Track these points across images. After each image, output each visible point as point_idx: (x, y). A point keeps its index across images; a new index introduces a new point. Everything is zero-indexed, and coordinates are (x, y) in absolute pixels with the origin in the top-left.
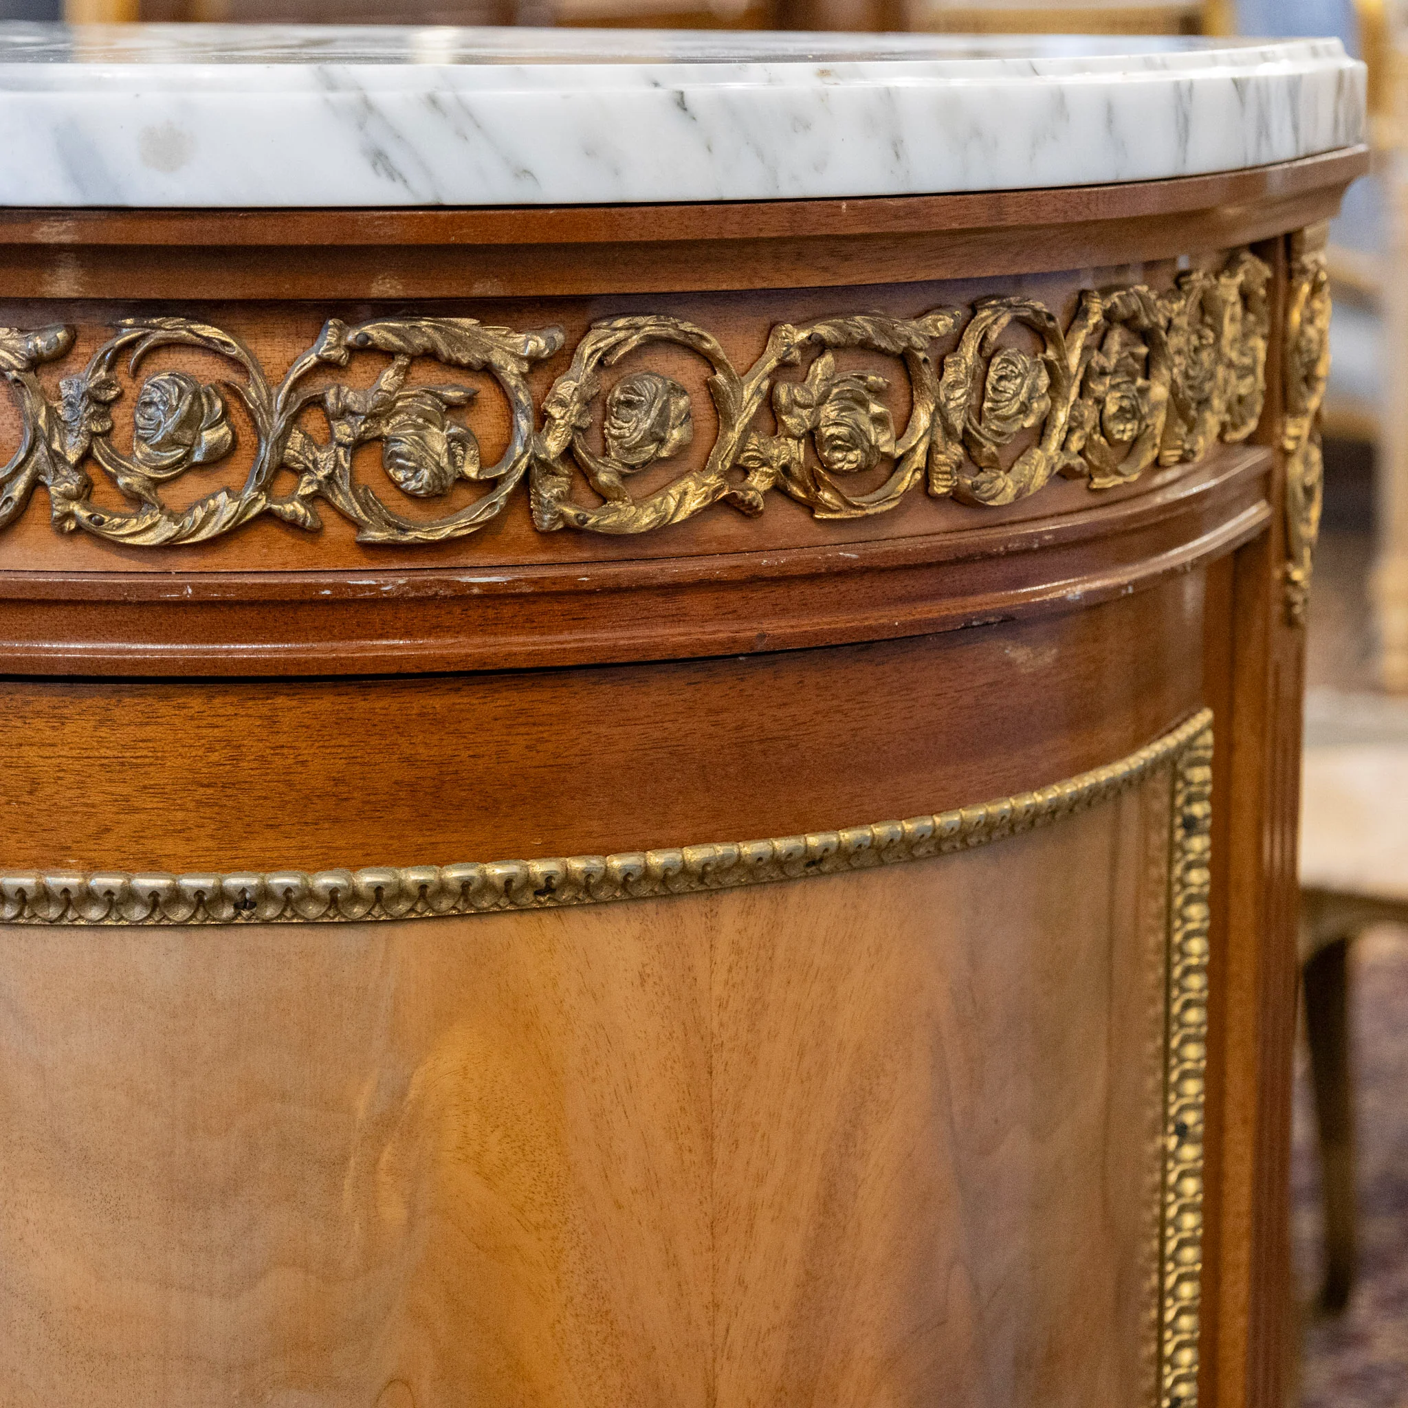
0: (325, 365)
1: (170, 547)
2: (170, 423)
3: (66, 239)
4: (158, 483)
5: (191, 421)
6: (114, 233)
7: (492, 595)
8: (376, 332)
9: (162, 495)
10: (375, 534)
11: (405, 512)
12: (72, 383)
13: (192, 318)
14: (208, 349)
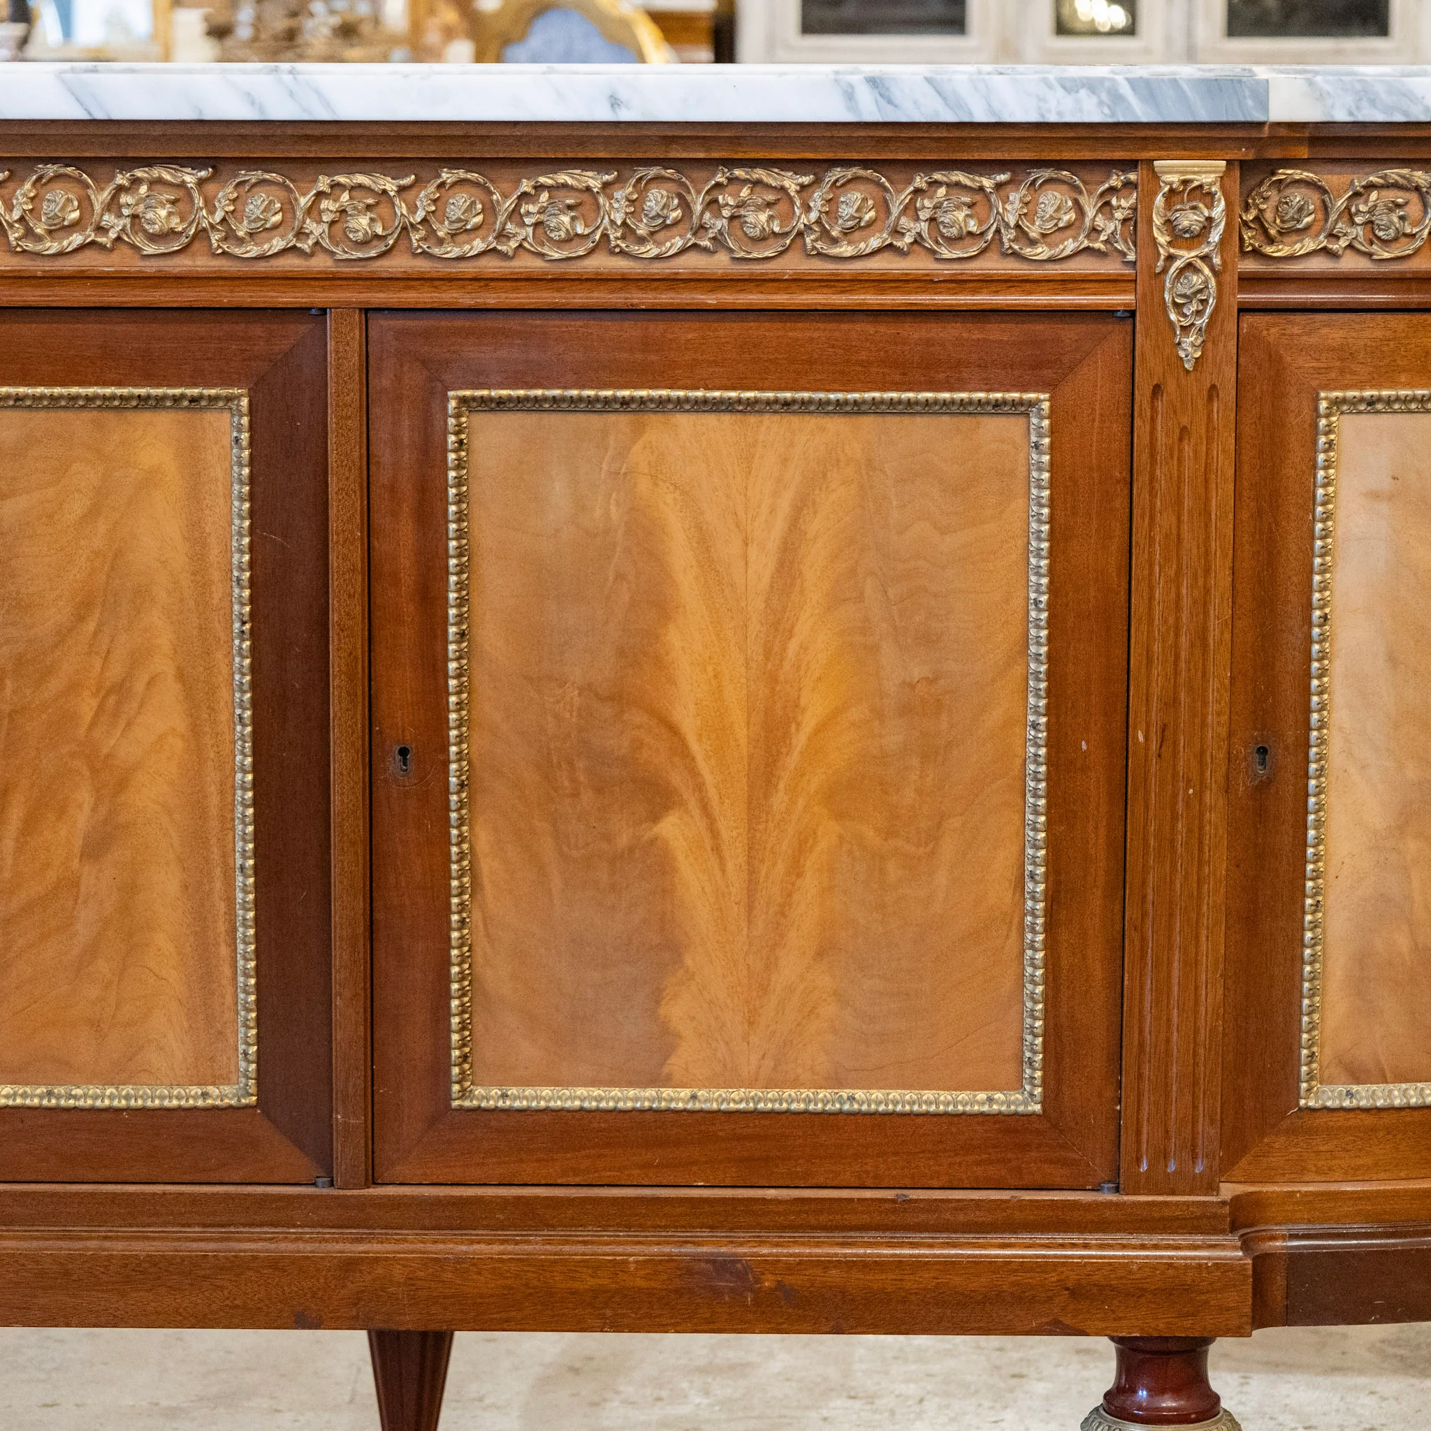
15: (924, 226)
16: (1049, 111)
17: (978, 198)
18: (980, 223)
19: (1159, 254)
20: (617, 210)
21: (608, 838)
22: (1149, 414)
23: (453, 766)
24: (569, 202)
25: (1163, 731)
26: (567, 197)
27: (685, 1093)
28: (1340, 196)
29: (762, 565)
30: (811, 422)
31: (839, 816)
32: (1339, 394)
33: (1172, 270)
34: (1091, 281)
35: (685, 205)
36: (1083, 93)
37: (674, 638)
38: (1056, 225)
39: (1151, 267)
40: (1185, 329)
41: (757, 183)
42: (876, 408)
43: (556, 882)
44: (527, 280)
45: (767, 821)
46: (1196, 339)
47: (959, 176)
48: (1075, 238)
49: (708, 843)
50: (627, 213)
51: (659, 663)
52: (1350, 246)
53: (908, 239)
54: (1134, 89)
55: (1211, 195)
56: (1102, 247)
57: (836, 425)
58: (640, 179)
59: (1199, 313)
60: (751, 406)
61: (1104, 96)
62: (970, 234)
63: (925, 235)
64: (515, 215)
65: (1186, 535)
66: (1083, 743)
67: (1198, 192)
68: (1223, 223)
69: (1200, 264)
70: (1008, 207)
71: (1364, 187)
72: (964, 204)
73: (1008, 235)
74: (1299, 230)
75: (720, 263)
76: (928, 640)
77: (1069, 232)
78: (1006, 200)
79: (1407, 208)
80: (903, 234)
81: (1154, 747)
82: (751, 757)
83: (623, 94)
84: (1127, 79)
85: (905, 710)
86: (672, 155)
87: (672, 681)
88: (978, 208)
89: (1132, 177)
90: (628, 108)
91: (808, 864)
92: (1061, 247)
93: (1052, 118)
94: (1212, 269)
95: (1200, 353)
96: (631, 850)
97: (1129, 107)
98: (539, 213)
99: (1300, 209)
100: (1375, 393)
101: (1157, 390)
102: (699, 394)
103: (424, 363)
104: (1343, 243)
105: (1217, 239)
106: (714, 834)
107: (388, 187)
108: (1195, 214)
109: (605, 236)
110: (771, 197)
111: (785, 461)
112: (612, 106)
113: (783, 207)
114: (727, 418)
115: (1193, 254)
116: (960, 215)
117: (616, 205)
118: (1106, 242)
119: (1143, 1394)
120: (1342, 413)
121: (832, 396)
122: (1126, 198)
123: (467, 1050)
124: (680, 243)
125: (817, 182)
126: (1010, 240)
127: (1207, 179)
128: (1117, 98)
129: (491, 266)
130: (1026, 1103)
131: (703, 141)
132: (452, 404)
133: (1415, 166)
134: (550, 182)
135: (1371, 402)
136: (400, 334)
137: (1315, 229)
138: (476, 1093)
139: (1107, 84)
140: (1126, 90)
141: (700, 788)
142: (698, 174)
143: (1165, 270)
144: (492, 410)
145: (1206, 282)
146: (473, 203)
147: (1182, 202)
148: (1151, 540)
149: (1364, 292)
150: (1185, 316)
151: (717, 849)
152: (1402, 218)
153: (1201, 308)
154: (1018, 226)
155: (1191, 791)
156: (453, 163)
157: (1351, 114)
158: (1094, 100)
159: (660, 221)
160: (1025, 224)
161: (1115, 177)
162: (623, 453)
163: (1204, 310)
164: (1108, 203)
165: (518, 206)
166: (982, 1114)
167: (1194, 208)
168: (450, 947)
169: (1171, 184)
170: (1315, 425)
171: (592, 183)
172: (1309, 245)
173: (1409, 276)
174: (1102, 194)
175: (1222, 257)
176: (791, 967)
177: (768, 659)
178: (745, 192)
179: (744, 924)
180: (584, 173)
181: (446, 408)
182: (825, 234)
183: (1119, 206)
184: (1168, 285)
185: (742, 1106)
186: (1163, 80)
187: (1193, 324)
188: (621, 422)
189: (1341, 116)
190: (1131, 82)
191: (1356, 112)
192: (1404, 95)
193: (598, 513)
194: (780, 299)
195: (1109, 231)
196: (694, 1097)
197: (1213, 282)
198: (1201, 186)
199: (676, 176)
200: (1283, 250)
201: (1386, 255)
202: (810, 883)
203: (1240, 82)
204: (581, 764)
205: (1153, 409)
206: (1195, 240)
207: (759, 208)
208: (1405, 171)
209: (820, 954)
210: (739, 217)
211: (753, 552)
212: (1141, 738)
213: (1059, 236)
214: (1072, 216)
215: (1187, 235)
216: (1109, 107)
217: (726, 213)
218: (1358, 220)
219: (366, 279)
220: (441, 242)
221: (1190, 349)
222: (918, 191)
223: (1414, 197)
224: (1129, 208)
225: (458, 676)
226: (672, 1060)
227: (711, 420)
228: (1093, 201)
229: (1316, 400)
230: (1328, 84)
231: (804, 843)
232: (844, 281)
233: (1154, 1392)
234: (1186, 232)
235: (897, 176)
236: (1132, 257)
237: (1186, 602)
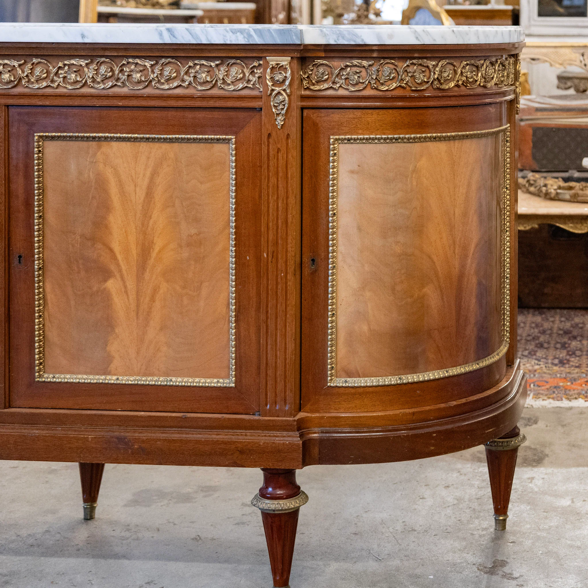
0: (408, 66)
1: (387, 90)
2: (388, 73)
3: (377, 49)
4: (385, 82)
5: (390, 73)
6: (383, 48)
7: (429, 97)
8: (414, 61)
9: (386, 83)
10: (413, 89)
11: (417, 86)
12: (374, 68)
13: (391, 60)
14: (392, 64)
15: (192, 79)
16: (227, 40)
17: (211, 69)
18: (211, 78)
19: (269, 89)
20: (90, 72)
21: (90, 288)
22: (267, 143)
23: (36, 262)
24: (75, 70)
25: (273, 253)
26: (74, 68)
27: (115, 378)
28: (337, 69)
29: (141, 194)
30: (157, 145)
31: (167, 281)
32: (337, 137)
33: (273, 94)
34: (246, 98)
35: (112, 70)
36: (238, 34)
37: (111, 218)
38: (236, 78)
39: (267, 93)
40: (278, 115)
41: (137, 64)
42: (177, 140)
43: (73, 303)
44: (60, 96)
45: (143, 283)
46: (281, 118)
47: (204, 62)
48: (243, 83)
49: (123, 290)
50: (94, 74)
51: (106, 227)
52: (341, 86)
53: (187, 83)
54: (255, 33)
55: (286, 68)
56: (251, 86)
57: (165, 146)
58: (98, 62)
59: (282, 109)
60: (135, 139)
61: (245, 35)
62: (208, 81)
63: (192, 82)
64: (56, 74)
65: (280, 186)
66: (248, 257)
67: (282, 68)
68: (290, 79)
69: (282, 92)
70: (220, 72)
71: (345, 66)
72: (206, 71)
73: (219, 83)
74: (323, 81)
75: (125, 91)
76: (197, 220)
77: (241, 81)
78: (219, 70)
79: (361, 74)
80: (185, 81)
81: (270, 259)
82: (137, 261)
83: (86, 34)
85: (189, 245)
86: (106, 54)
87: (111, 233)
88: (210, 73)
90: (87, 38)
91: (157, 297)
92: (238, 86)
93: (228, 42)
94: (286, 93)
95: (283, 123)
96: (98, 292)
97: (254, 39)
98: (64, 73)
99: (323, 74)
100: (350, 137)
101: (269, 135)
102: (118, 135)
103: (27, 124)
104: (338, 85)
105: (288, 84)
106: (125, 287)
107: (15, 64)
108: (280, 75)
109: (86, 81)
110: (141, 69)
111: (148, 158)
112: (82, 37)
113: (145, 72)
114: (128, 144)
115: (280, 89)
116: (204, 75)
117: (90, 71)
118: (253, 84)
119: (270, 489)
120: (339, 143)
121: (162, 136)
122: (259, 70)
123: (42, 361)
124: (111, 84)
125: (157, 63)
126: (220, 84)
127: (284, 63)
128: (250, 36)
129: (49, 91)
130: (229, 383)
131: (115, 49)
132: (36, 138)
133: (362, 59)
134: (68, 63)
135: (349, 140)
136: (19, 114)
137: (329, 80)
138: (45, 376)
139: (246, 31)
141: (120, 271)
142: (117, 60)
143: (271, 94)
144: (51, 140)
145: (285, 98)
146: (43, 70)
147: (277, 71)
148: (268, 187)
149: (345, 102)
150: (278, 110)
151: (126, 292)
152: (358, 77)
153: (283, 107)
154: (223, 79)
155: (282, 274)
156: (37, 56)
157: (335, 41)
158: (242, 36)
159: (104, 76)
160: (226, 78)
161: (255, 62)
162: (95, 155)
163: (284, 108)
164: (253, 71)
165: (58, 71)
166: (214, 387)
167: (280, 73)
168: (35, 325)
169: (272, 65)
170: (329, 148)
171: (82, 63)
173: (360, 97)
174: (252, 68)
175: (290, 90)
176: (151, 333)
177: (143, 227)
178: (133, 67)
179: (135, 318)
180: (80, 60)
181: (34, 139)
182: (159, 81)
183: (257, 73)
184: (272, 99)
185: (133, 382)
186: (265, 30)
187: (280, 113)
188: (94, 144)
189: (332, 42)
190: (254, 30)
191: (337, 41)
192: (354, 35)
193: (86, 175)
194: (144, 103)
195: (254, 81)
196: (118, 379)
197: (287, 98)
198: (282, 66)
199: (110, 61)
200: (317, 88)
201: (353, 90)
202: (158, 304)
203: (291, 30)
204: (81, 262)
205: (268, 141)
206: (282, 84)
207: (137, 72)
208: (360, 61)
209: (161, 329)
210: (131, 75)
211: (138, 189)
212: (265, 255)
213: (237, 82)
214: (241, 75)
216: (247, 39)
217: (126, 74)
218: (343, 77)
219: (7, 95)
220: (33, 83)
221: (279, 121)
222: (190, 67)
223: (363, 70)
224: (260, 73)
225: (38, 231)
226: (112, 365)
227: (123, 144)
228: (248, 70)
229: (329, 139)
230: (327, 30)
231: (155, 290)
232: (164, 97)
233: (274, 488)
234: (278, 81)
235: (183, 62)
236: (261, 90)
237: (280, 209)
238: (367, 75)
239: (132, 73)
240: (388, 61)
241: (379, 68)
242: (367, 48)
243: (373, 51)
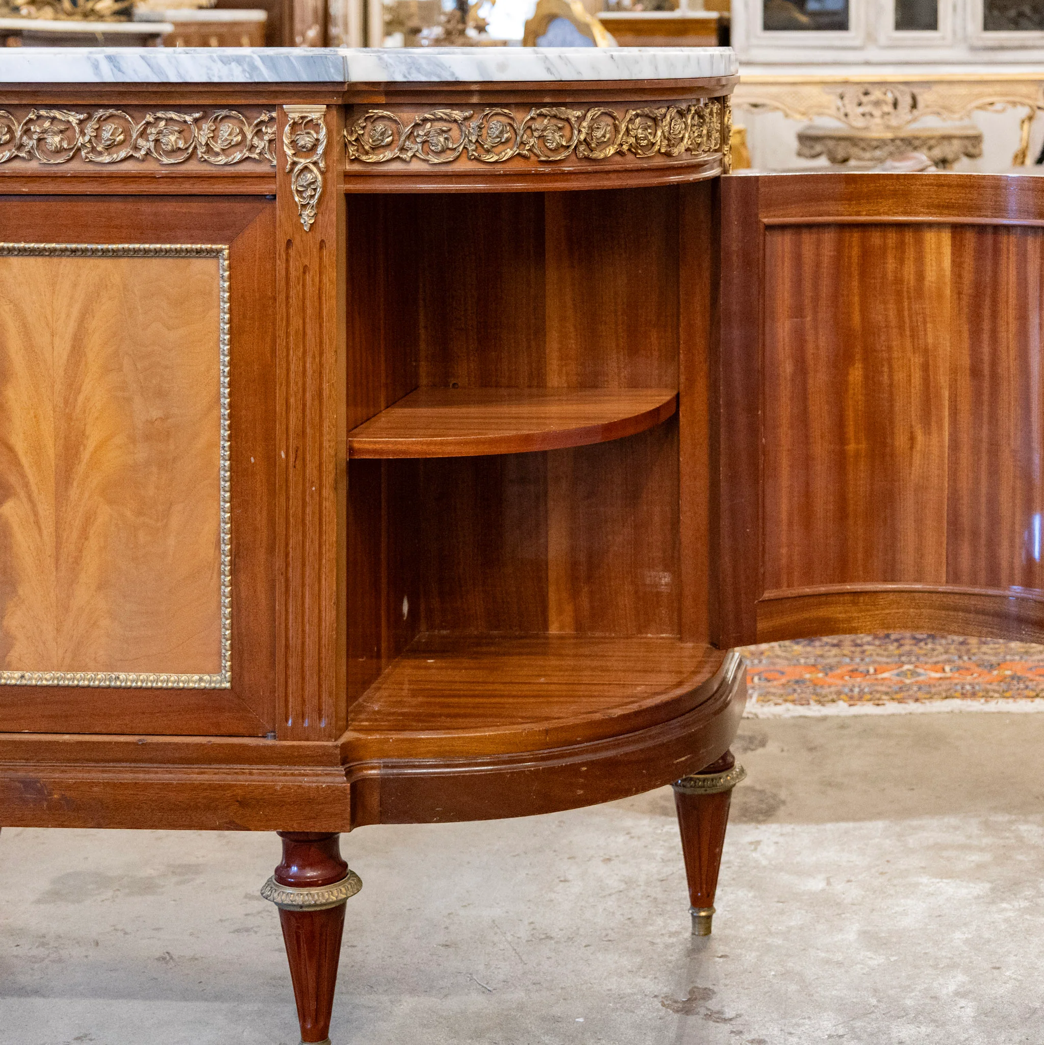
0: (532, 119)
1: (496, 162)
2: (497, 132)
3: (477, 89)
4: (493, 147)
5: (502, 132)
6: (488, 87)
7: (570, 173)
8: (544, 111)
9: (494, 150)
10: (543, 159)
11: (549, 153)
12: (473, 124)
13: (502, 108)
14: (505, 115)
15: (152, 144)
16: (214, 75)
17: (185, 127)
18: (186, 142)
19: (287, 161)
22: (284, 257)
25: (297, 451)
27: (17, 674)
28: (408, 125)
29: (63, 347)
30: (92, 262)
31: (110, 502)
33: (296, 170)
34: (249, 177)
35: (10, 131)
36: (233, 65)
37: (10, 393)
38: (230, 143)
39: (284, 169)
40: (304, 206)
41: (54, 119)
42: (126, 253)
45: (67, 505)
46: (310, 212)
47: (173, 115)
48: (241, 151)
49: (32, 519)
52: (414, 156)
53: (143, 152)
54: (263, 62)
55: (318, 125)
56: (257, 157)
57: (106, 264)
59: (312, 196)
60: (52, 252)
61: (246, 67)
62: (179, 149)
63: (152, 150)
65: (309, 332)
66: (252, 458)
67: (310, 124)
68: (325, 143)
69: (311, 166)
70: (202, 133)
71: (421, 120)
72: (176, 131)
73: (200, 151)
74: (383, 146)
75: (33, 166)
76: (161, 394)
77: (239, 148)
78: (200, 129)
79: (450, 133)
80: (140, 149)
81: (292, 460)
82: (57, 466)
84: (259, 56)
87: (9, 420)
88: (185, 133)
89: (274, 114)
91: (92, 532)
92: (233, 157)
93: (216, 80)
94: (319, 169)
95: (313, 221)
97: (261, 74)
99: (383, 134)
101: (289, 243)
102: (22, 245)
104: (410, 154)
105: (321, 152)
106: (36, 514)
108: (308, 137)
110: (62, 127)
111: (75, 285)
113: (68, 133)
114: (40, 260)
115: (308, 161)
116: (173, 138)
118: (260, 153)
119: (294, 869)
121: (99, 247)
122: (271, 127)
124: (8, 155)
125: (90, 117)
126: (202, 153)
127: (314, 116)
128: (254, 68)
130: (221, 682)
131: (16, 94)
133: (455, 108)
137: (393, 145)
139: (247, 59)
140: (258, 63)
141: (26, 485)
142: (19, 113)
143: (291, 170)
145: (316, 178)
147: (301, 131)
148: (287, 334)
149: (422, 183)
150: (304, 198)
151: (37, 523)
152: (446, 139)
153: (313, 193)
154: (207, 144)
155: (314, 489)
157: (405, 77)
158: (240, 68)
160: (212, 143)
161: (263, 115)
163: (315, 195)
164: (260, 130)
166: (194, 689)
167: (308, 133)
169: (294, 119)
172: (389, 155)
173: (449, 174)
174: (257, 125)
175: (326, 163)
176: (82, 595)
177: (66, 406)
178: (47, 124)
179: (54, 569)
182: (93, 149)
183: (267, 133)
184: (293, 180)
185: (50, 683)
186: (281, 58)
187: (308, 203)
189: (399, 78)
190: (261, 57)
191: (408, 76)
192: (438, 65)
194: (66, 188)
195: (261, 147)
196: (23, 677)
197: (320, 178)
198: (312, 120)
199: (6, 115)
200: (373, 158)
201: (436, 161)
202: (93, 544)
203: (326, 57)
205: (287, 254)
206: (310, 152)
207: (55, 133)
208: (448, 111)
209: (99, 588)
210: (44, 139)
211: (57, 340)
212: (283, 456)
213: (233, 150)
214: (239, 138)
215: (305, 150)
216: (248, 73)
217: (35, 136)
218: (419, 140)
221: (306, 218)
222: (148, 123)
223: (454, 126)
224: (272, 133)
226: (12, 653)
227: (31, 261)
228: (252, 128)
230: (390, 57)
231: (89, 519)
232: (104, 177)
233: (302, 867)
234: (304, 147)
235: (136, 114)
236: (275, 163)
237: (309, 372)
238: (462, 135)
239: (45, 136)
240: (498, 110)
241: (482, 124)
242: (460, 88)
243: (470, 93)
